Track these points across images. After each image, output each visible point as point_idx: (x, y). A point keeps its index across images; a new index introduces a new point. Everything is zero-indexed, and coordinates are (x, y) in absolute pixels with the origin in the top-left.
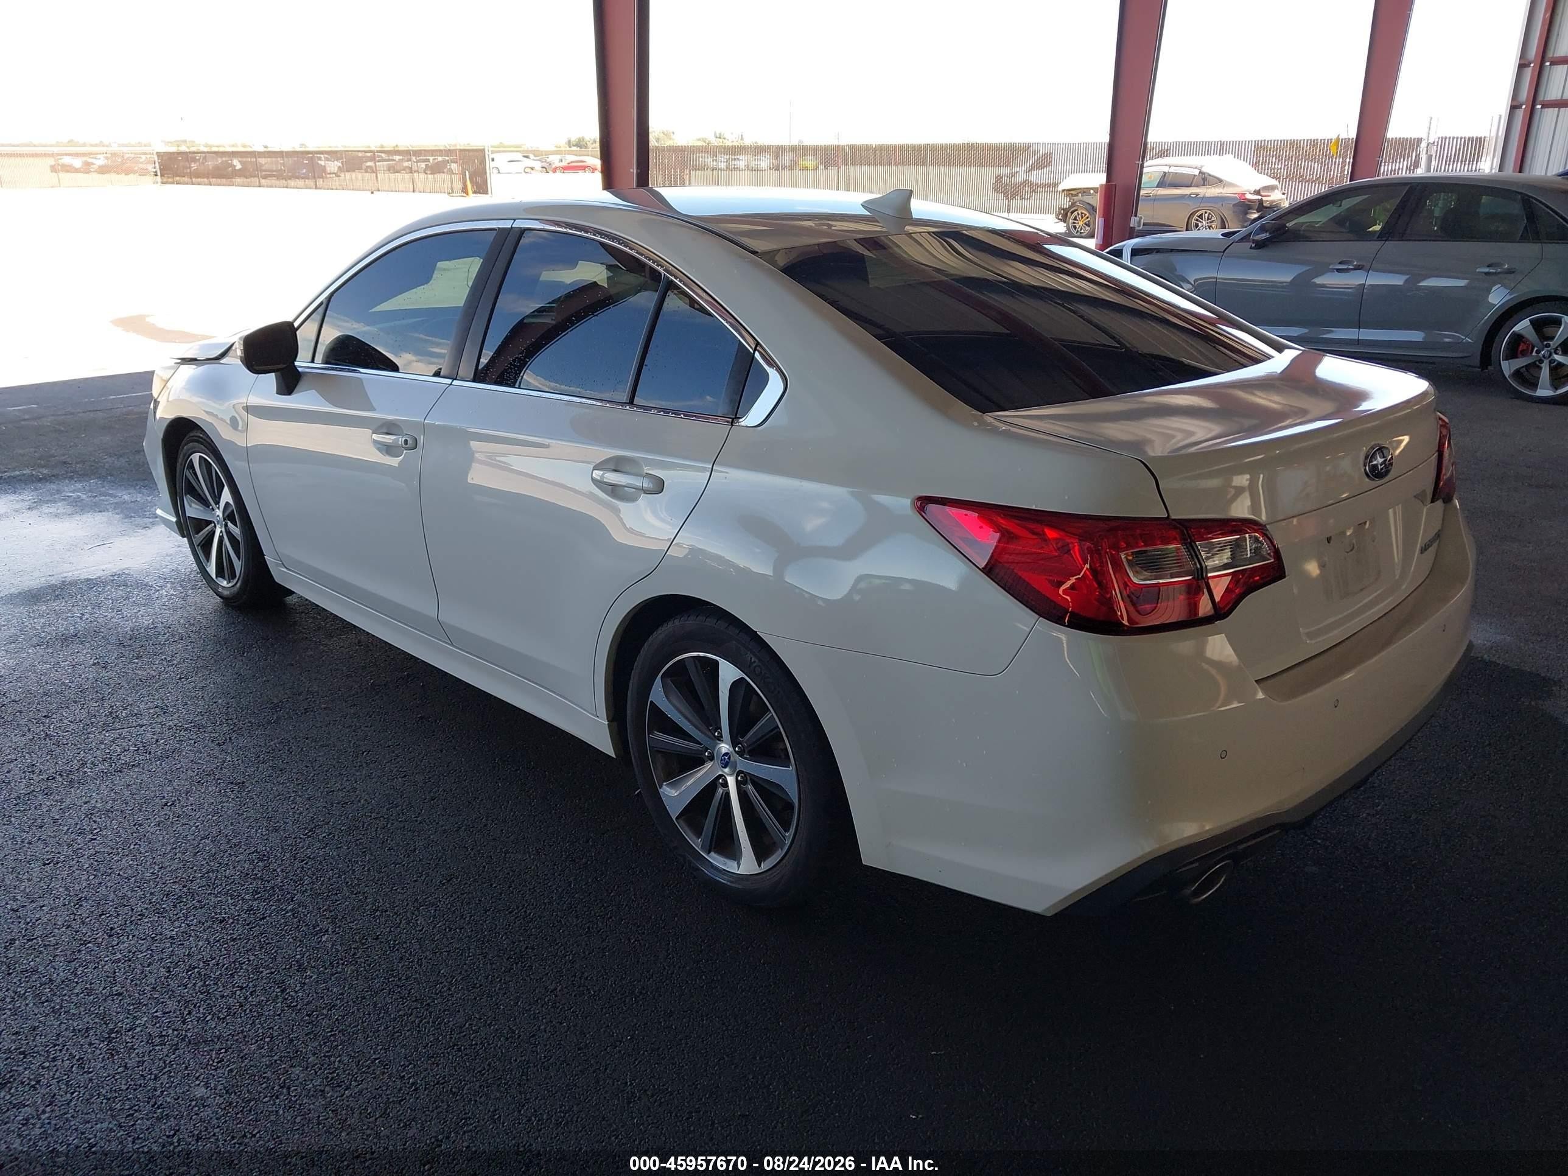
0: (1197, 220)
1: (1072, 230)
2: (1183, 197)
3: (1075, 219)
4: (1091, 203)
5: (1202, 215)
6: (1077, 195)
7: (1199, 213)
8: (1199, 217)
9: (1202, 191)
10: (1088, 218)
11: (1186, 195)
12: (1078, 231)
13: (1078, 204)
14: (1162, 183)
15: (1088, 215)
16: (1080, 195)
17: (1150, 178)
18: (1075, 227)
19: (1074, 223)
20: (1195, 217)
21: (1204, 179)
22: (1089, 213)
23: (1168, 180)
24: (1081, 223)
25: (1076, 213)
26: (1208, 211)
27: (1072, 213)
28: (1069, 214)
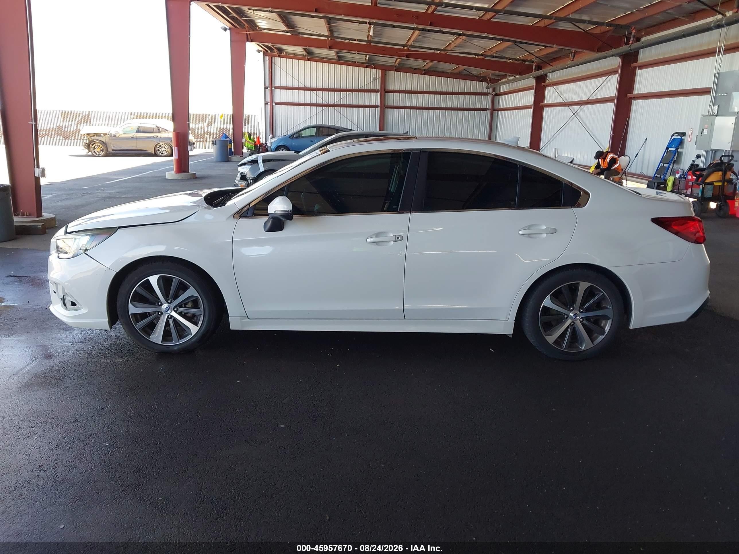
0: (159, 148)
1: (94, 153)
2: (150, 138)
3: (94, 148)
4: (102, 140)
5: (161, 145)
6: (93, 136)
7: (159, 145)
8: (159, 146)
9: (159, 135)
10: (101, 147)
11: (152, 137)
12: (97, 154)
13: (95, 140)
14: (138, 131)
15: (101, 146)
16: (95, 136)
17: (132, 128)
18: (95, 152)
19: (94, 150)
20: (158, 146)
21: (159, 130)
22: (102, 145)
23: (141, 130)
24: (98, 150)
25: (94, 145)
26: (164, 144)
27: (93, 145)
28: (91, 146)
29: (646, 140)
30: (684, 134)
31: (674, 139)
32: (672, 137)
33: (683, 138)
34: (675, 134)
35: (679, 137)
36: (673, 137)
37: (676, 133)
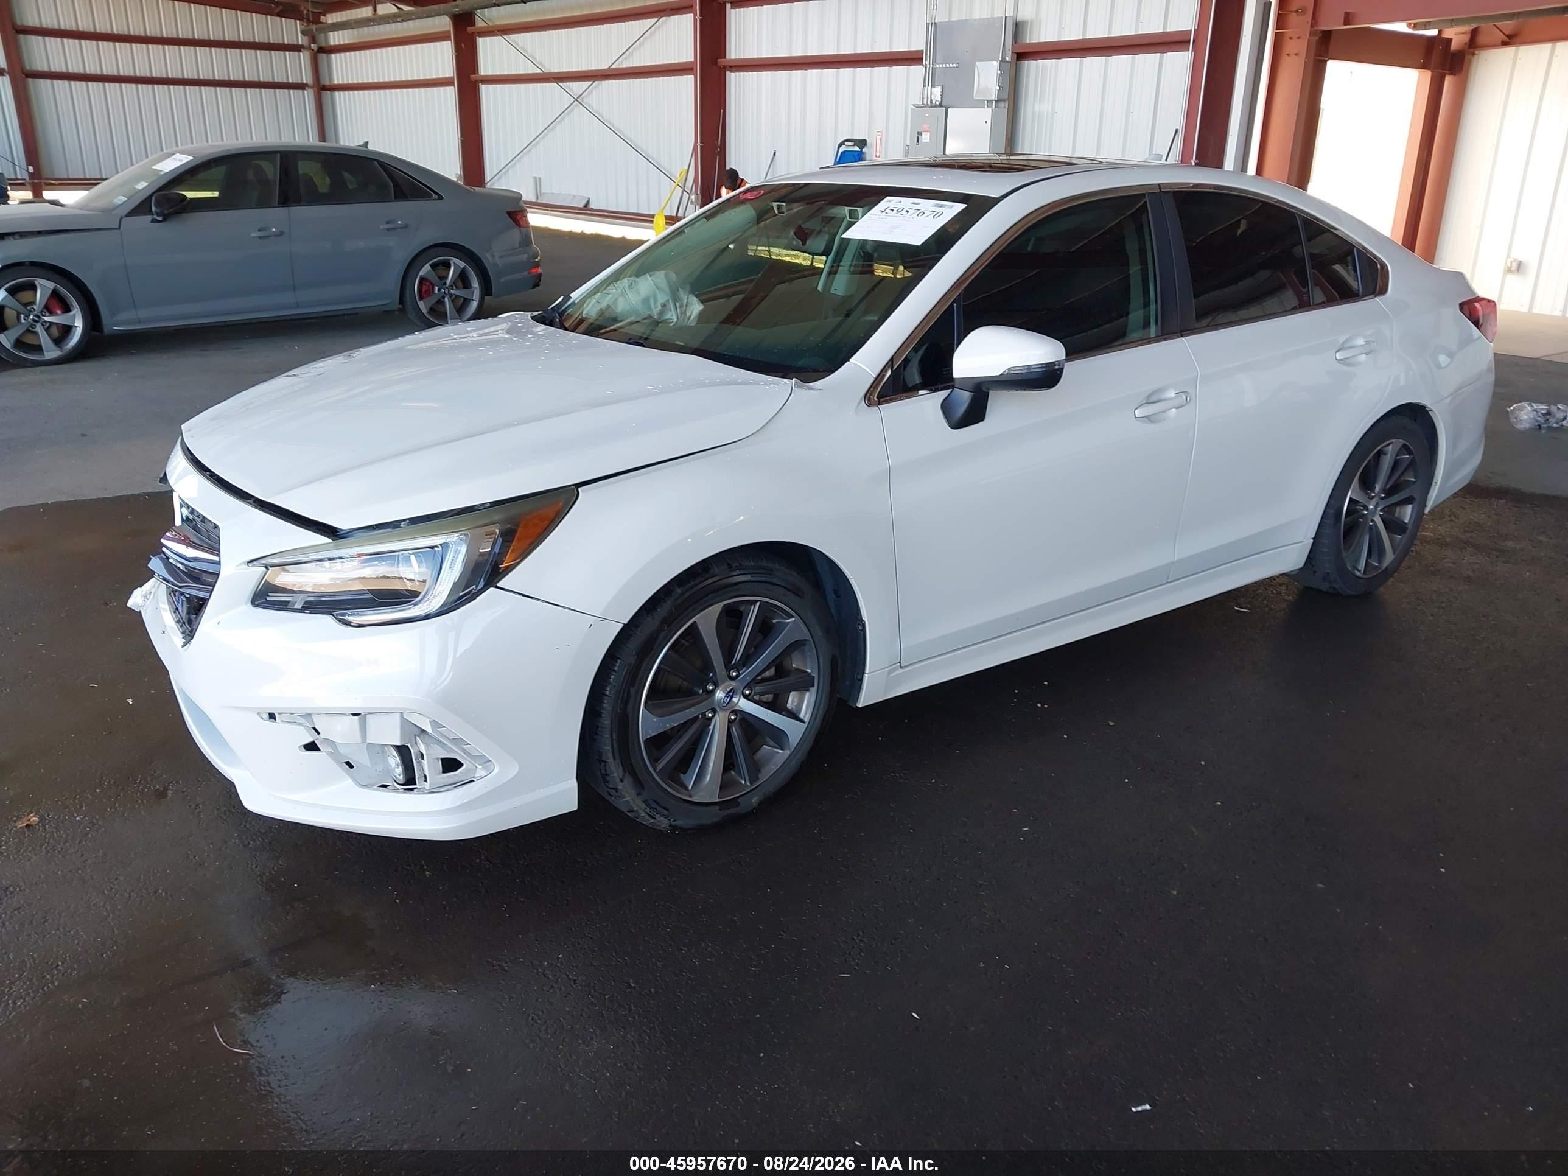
29: (774, 154)
30: (862, 143)
31: (844, 153)
32: (839, 148)
33: (864, 150)
34: (846, 143)
35: (857, 149)
36: (842, 149)
37: (848, 140)
